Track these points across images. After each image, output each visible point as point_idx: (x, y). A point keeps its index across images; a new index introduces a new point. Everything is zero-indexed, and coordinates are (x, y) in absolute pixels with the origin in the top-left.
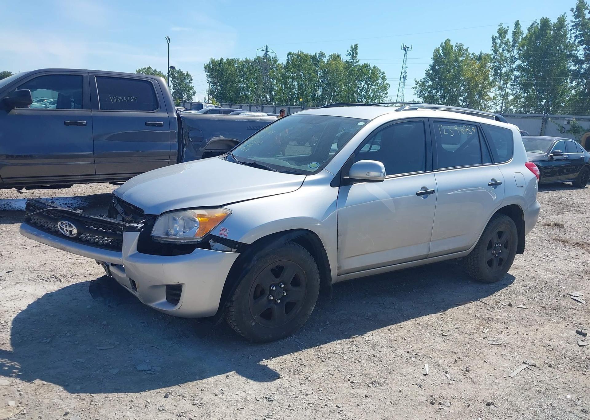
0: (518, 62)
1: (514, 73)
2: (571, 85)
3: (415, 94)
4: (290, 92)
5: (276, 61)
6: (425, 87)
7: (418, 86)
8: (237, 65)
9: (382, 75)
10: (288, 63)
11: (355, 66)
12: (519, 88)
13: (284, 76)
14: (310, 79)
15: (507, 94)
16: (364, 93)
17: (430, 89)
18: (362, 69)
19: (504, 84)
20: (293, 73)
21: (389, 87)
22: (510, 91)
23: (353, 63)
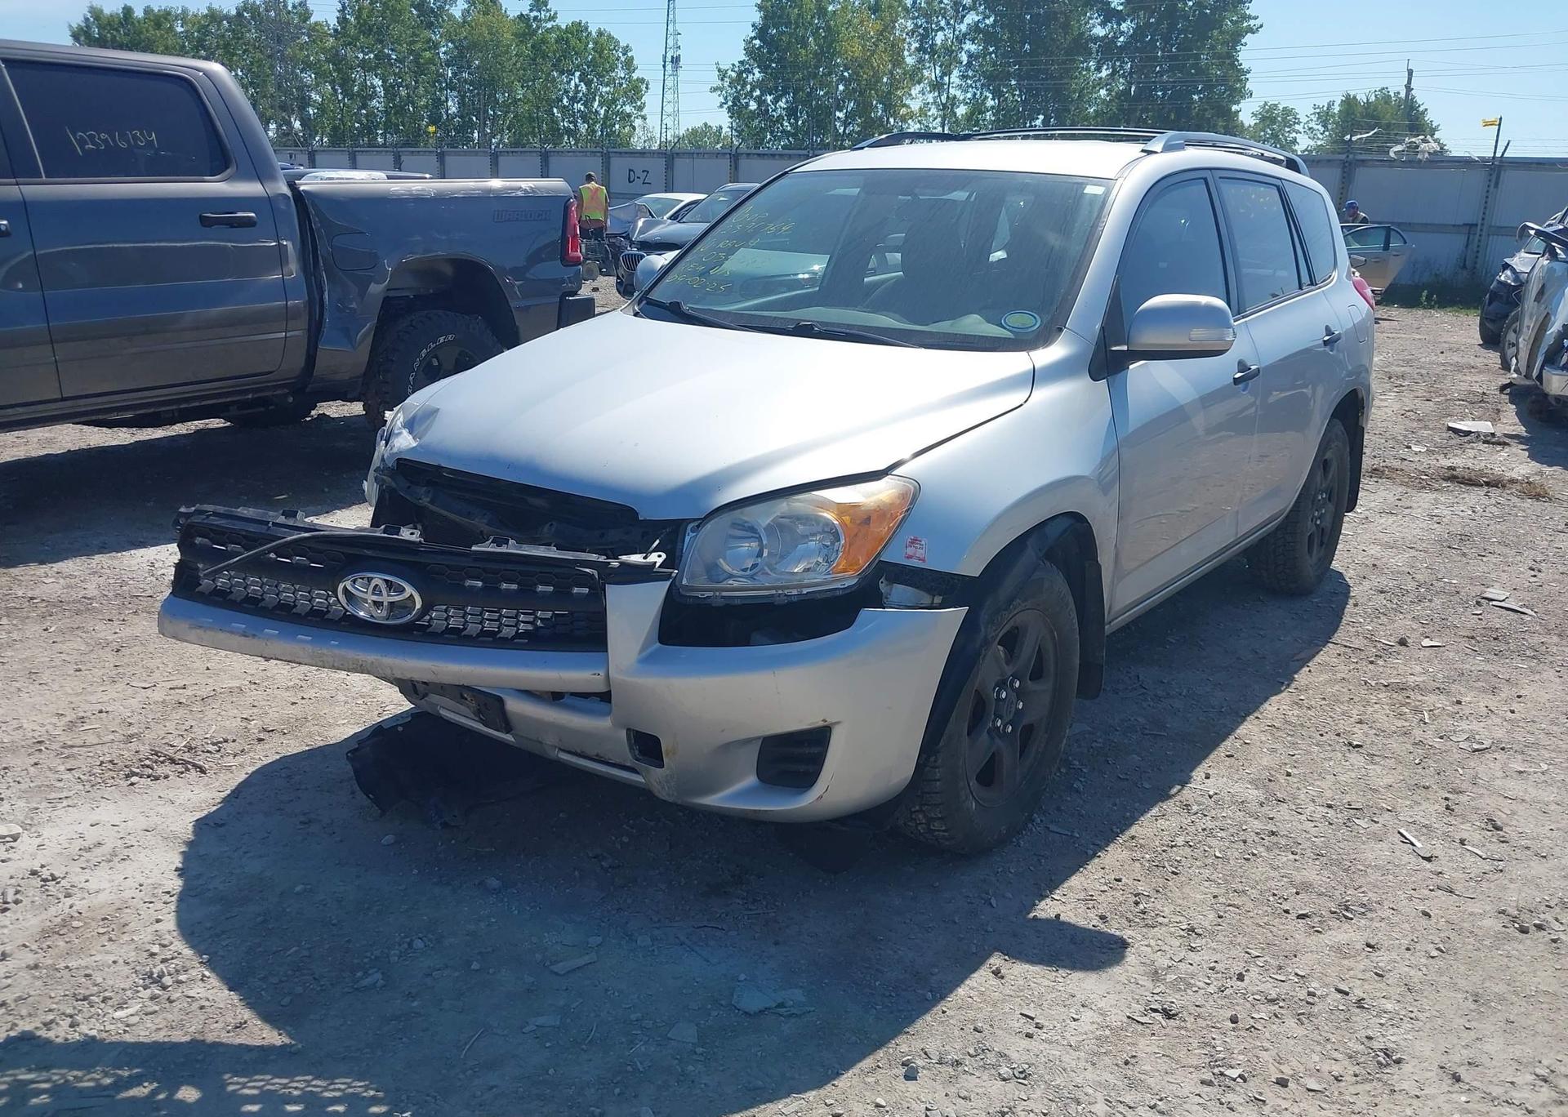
0: (971, 18)
1: (963, 46)
2: (1099, 75)
3: (721, 106)
4: (364, 106)
5: (306, 15)
6: (743, 86)
7: (726, 84)
8: (182, 26)
9: (624, 55)
10: (343, 20)
11: (548, 31)
12: (978, 84)
13: (336, 59)
14: (420, 69)
15: (953, 101)
16: (579, 106)
17: (757, 93)
18: (567, 38)
19: (944, 74)
20: (363, 52)
21: (647, 88)
22: (958, 93)
23: (540, 20)
